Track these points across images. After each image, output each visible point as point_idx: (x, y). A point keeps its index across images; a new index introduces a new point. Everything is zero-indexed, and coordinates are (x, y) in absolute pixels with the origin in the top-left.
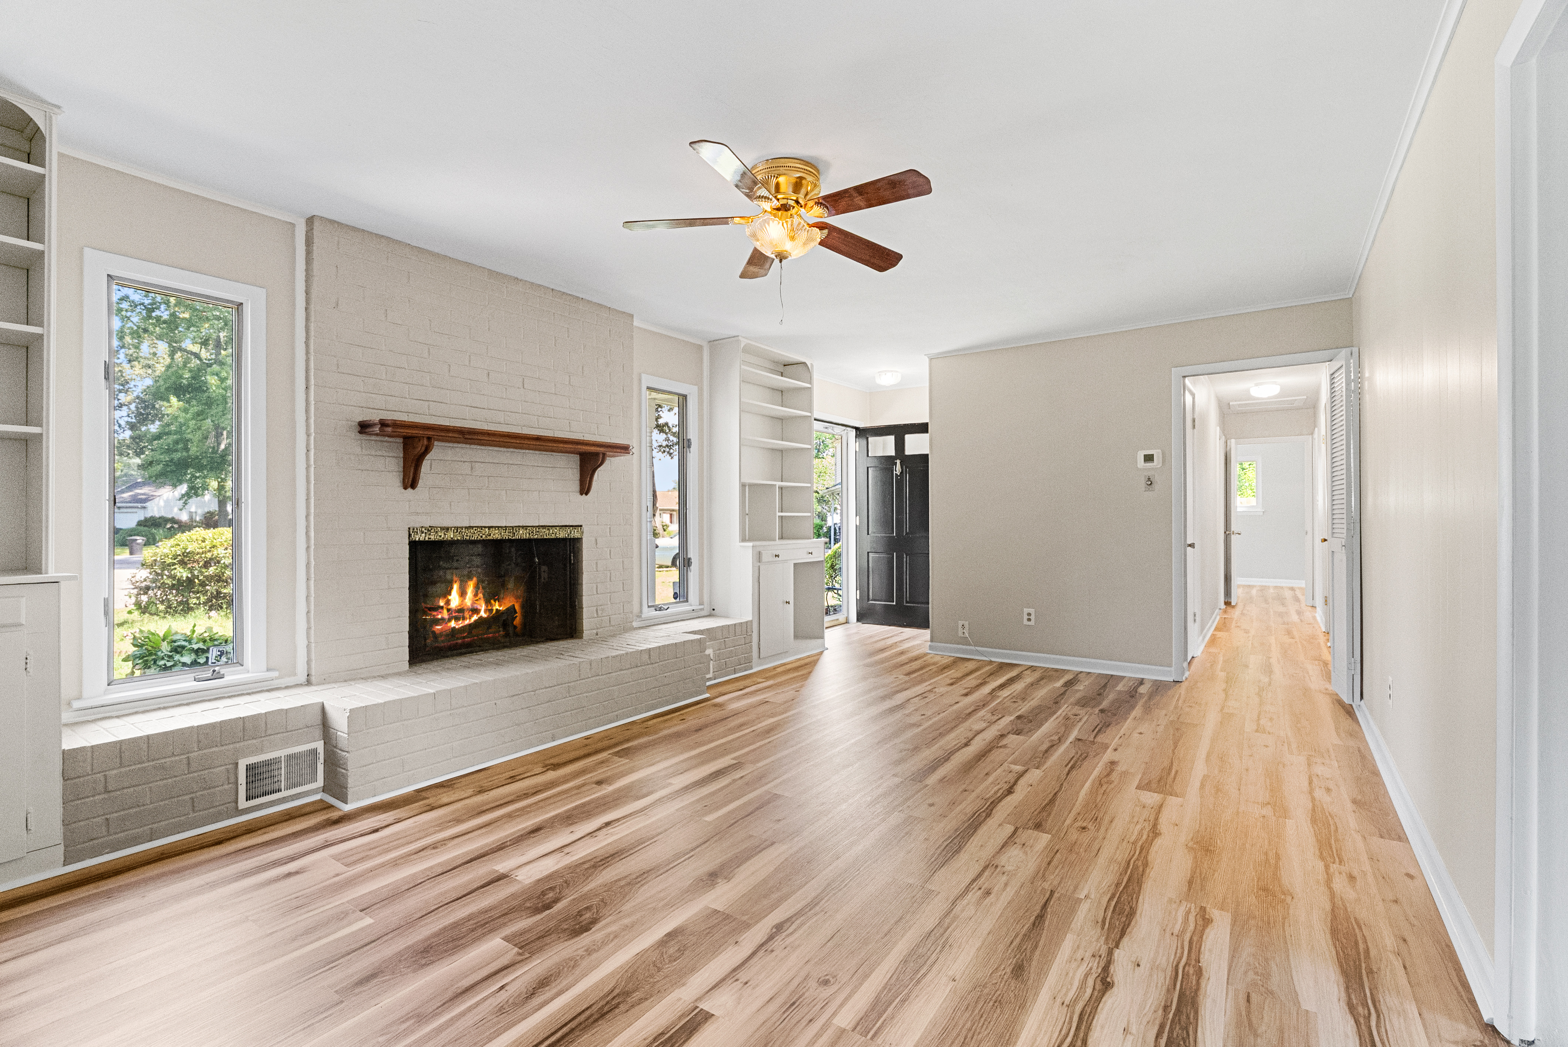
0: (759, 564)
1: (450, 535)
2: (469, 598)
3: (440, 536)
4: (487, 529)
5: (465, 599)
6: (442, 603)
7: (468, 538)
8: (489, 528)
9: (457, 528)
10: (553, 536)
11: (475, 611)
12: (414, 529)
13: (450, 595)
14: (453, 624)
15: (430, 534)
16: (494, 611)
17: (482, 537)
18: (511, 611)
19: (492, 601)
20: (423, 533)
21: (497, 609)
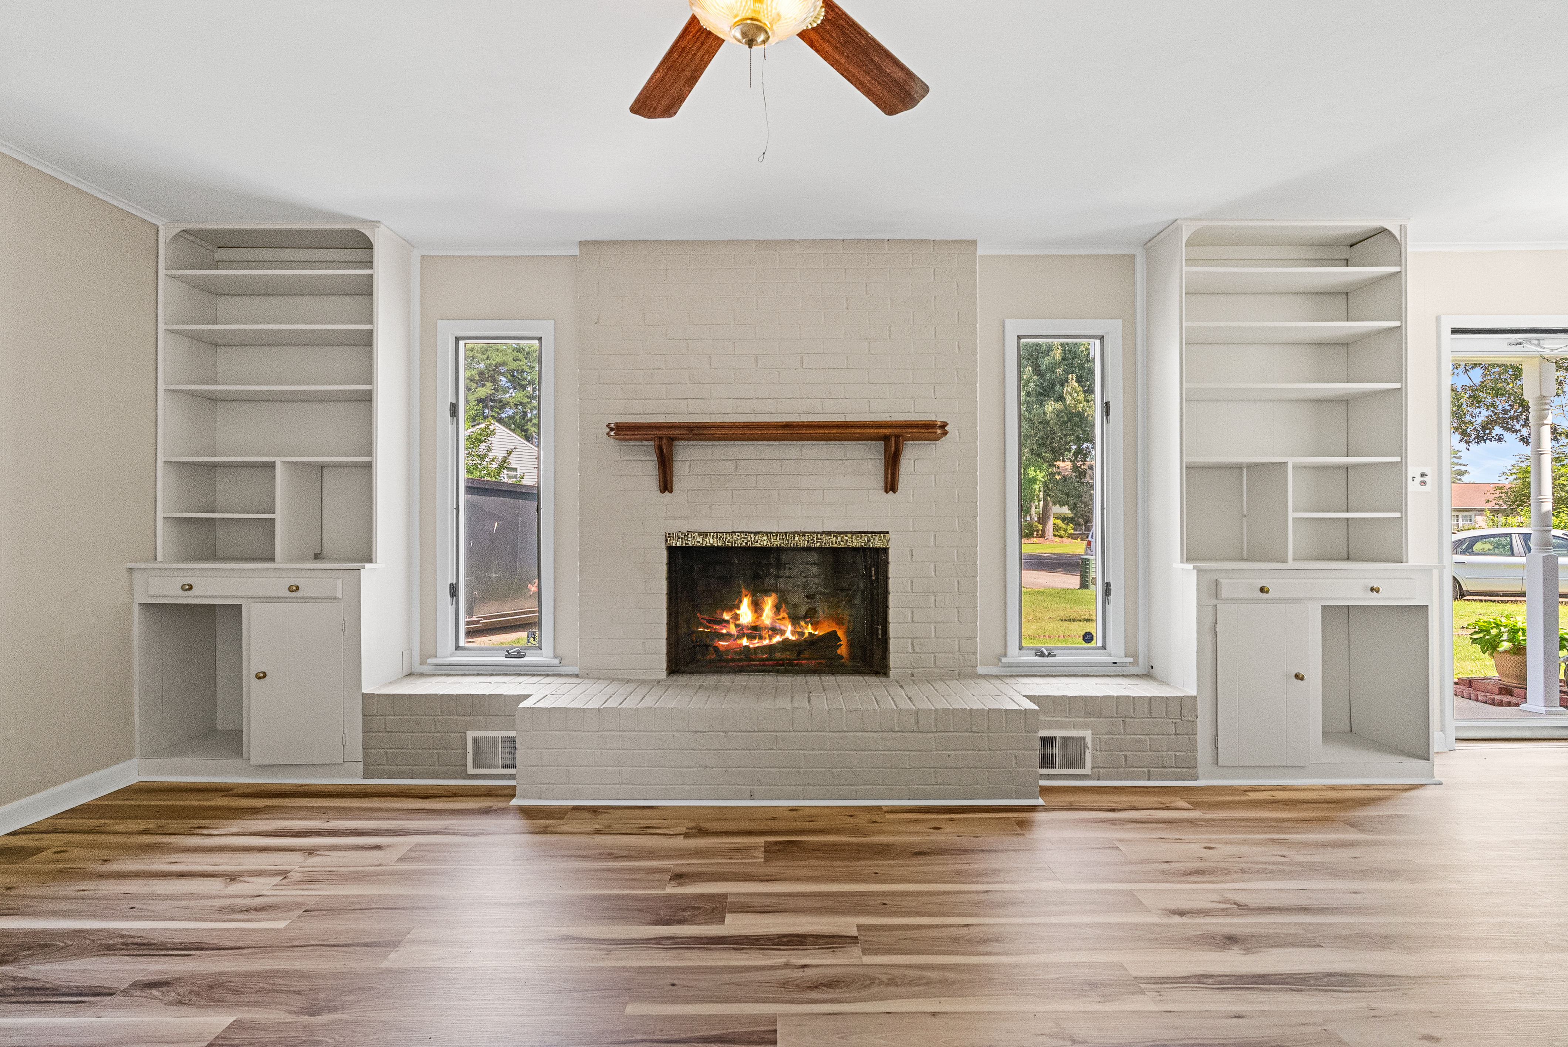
0: (1215, 602)
1: (709, 541)
2: (767, 616)
3: (699, 542)
4: (752, 535)
5: (761, 616)
6: (726, 616)
7: (730, 545)
8: (756, 533)
9: (717, 533)
10: (843, 544)
11: (774, 630)
12: (669, 534)
13: (739, 608)
14: (745, 642)
15: (687, 540)
16: (806, 635)
17: (746, 543)
18: (833, 636)
19: (803, 623)
20: (679, 538)
21: (810, 633)
